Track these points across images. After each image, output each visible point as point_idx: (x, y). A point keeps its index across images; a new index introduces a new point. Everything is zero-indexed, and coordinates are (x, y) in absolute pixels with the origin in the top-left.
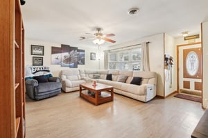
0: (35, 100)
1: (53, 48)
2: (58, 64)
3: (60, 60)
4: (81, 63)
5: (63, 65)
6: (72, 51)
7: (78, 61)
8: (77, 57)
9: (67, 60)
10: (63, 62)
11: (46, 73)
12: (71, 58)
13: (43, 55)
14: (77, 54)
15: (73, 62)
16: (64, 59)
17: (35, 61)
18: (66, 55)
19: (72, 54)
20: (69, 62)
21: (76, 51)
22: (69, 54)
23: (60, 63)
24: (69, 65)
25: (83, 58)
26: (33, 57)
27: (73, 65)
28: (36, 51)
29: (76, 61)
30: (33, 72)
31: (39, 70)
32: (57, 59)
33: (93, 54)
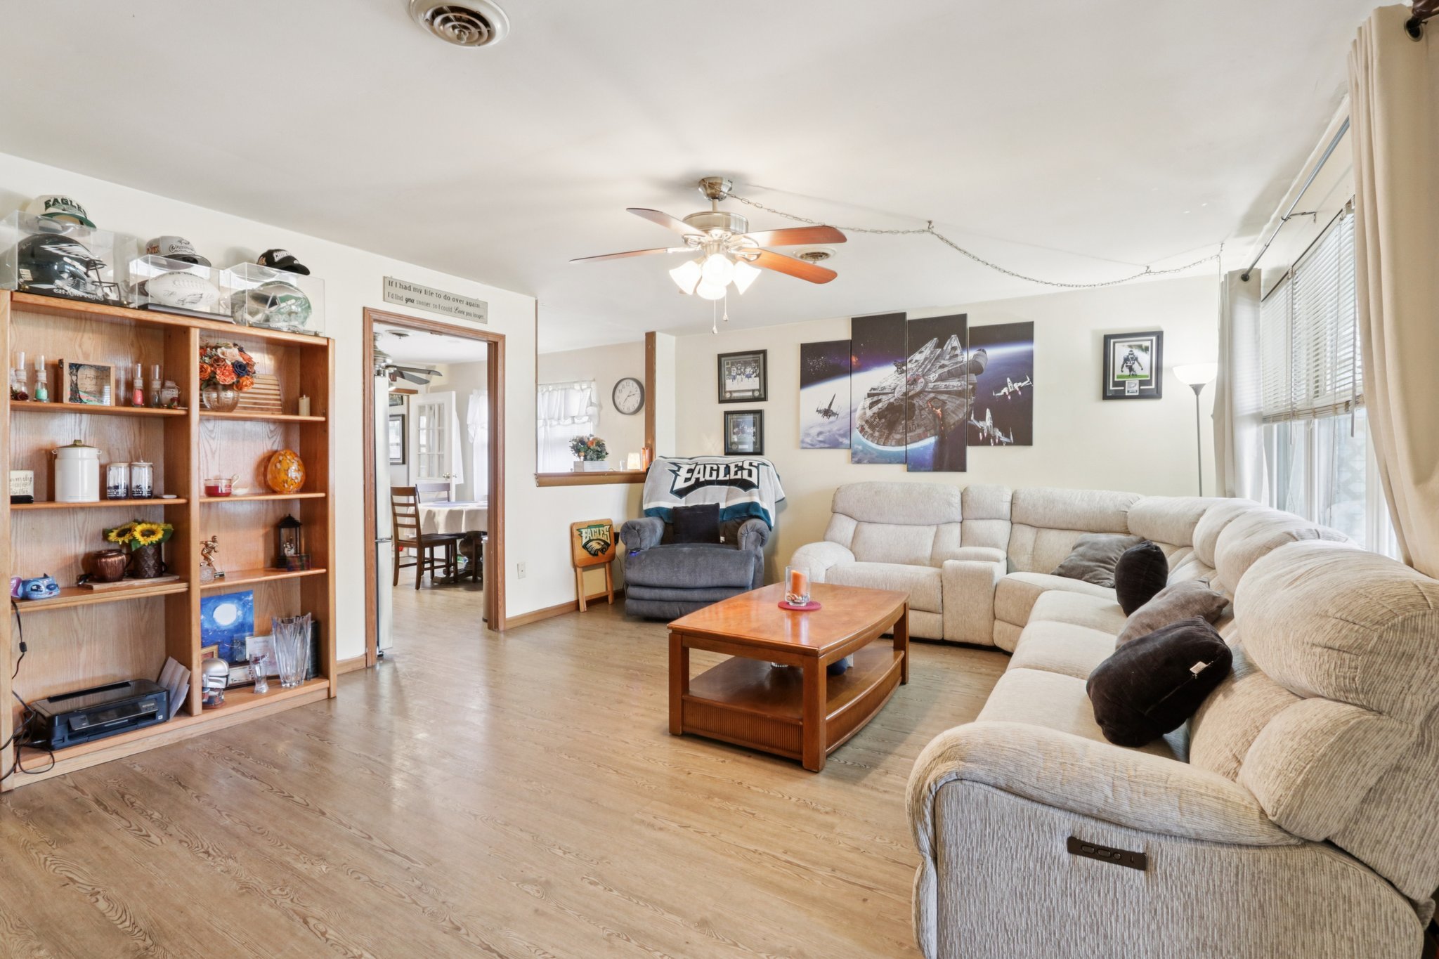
1: (807, 350)
2: (834, 444)
3: (843, 418)
4: (998, 434)
5: (862, 451)
6: (923, 349)
7: (973, 415)
8: (960, 389)
9: (885, 417)
10: (862, 430)
11: (737, 496)
12: (917, 402)
13: (764, 398)
14: (958, 365)
15: (927, 431)
16: (869, 413)
17: (734, 433)
18: (883, 385)
19: (920, 370)
20: (900, 428)
21: (954, 341)
22: (902, 372)
23: (846, 441)
24: (898, 452)
25: (1014, 393)
26: (727, 413)
27: (926, 448)
28: (735, 381)
29: (952, 421)
30: (680, 484)
31: (707, 477)
32: (827, 413)
33: (1130, 346)
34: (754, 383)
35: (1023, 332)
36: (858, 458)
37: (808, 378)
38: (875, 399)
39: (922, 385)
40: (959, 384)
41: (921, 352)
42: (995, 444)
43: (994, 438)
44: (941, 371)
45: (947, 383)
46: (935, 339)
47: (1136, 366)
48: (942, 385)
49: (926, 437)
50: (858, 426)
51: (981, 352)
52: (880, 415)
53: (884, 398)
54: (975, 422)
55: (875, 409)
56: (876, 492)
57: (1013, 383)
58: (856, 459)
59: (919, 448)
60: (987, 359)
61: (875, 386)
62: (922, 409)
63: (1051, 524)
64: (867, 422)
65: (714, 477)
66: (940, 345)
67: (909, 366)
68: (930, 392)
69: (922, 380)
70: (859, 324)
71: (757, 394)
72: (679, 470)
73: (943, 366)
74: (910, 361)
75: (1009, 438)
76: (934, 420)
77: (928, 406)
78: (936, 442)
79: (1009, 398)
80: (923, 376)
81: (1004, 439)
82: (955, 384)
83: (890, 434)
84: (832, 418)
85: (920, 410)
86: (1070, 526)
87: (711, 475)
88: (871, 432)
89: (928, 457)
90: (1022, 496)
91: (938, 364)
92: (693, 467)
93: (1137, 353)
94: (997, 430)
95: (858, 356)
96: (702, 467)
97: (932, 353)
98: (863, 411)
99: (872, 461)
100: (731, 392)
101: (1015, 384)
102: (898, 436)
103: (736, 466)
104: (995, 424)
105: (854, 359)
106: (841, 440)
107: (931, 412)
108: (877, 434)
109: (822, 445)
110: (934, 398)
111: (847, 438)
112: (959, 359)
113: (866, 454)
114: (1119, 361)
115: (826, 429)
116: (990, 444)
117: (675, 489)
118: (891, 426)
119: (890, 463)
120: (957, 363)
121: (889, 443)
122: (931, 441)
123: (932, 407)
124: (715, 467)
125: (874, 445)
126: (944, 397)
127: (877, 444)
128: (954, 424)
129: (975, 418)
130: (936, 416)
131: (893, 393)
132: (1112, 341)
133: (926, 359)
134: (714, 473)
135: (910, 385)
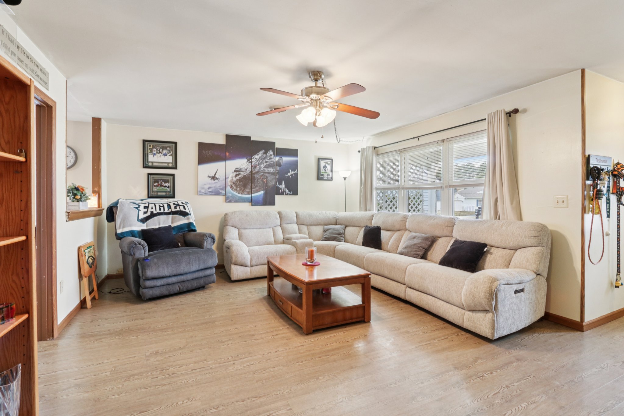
0: (140, 299)
1: (202, 146)
2: (217, 193)
3: (222, 181)
4: (287, 190)
5: (231, 197)
6: (258, 154)
7: (278, 183)
8: (273, 172)
9: (242, 182)
10: (231, 187)
11: (179, 220)
12: (256, 176)
13: (175, 168)
14: (272, 162)
15: (260, 188)
16: (235, 179)
17: (154, 186)
18: (241, 167)
19: (257, 162)
20: (249, 187)
21: (271, 152)
22: (250, 162)
23: (224, 192)
24: (248, 197)
25: (292, 175)
26: (149, 174)
27: (260, 195)
28: (155, 157)
29: (270, 185)
30: (142, 216)
31: (158, 211)
32: (214, 178)
33: (325, 163)
34: (169, 159)
35: (294, 153)
36: (228, 200)
37: (203, 159)
38: (238, 173)
39: (258, 169)
40: (273, 170)
41: (258, 155)
42: (286, 195)
43: (285, 192)
44: (266, 164)
45: (268, 169)
46: (264, 150)
47: (326, 169)
48: (266, 169)
49: (260, 191)
50: (229, 185)
51: (281, 158)
52: (240, 180)
53: (242, 173)
54: (279, 186)
55: (238, 178)
56: (246, 215)
57: (292, 171)
58: (229, 200)
59: (257, 196)
60: (282, 161)
61: (238, 167)
62: (258, 179)
63: (312, 224)
64: (234, 183)
65: (162, 211)
66: (265, 153)
67: (253, 160)
68: (261, 172)
69: (258, 167)
70: (229, 138)
71: (170, 165)
72: (139, 207)
73: (266, 162)
74: (253, 158)
75: (291, 192)
76: (263, 184)
77: (261, 178)
78: (264, 193)
79: (290, 177)
80: (259, 165)
81: (289, 193)
82: (271, 170)
83: (244, 189)
84: (216, 181)
85: (258, 180)
86: (319, 224)
87: (160, 210)
88: (236, 188)
89: (260, 200)
90: (300, 214)
91: (265, 161)
92: (147, 205)
93: (327, 165)
94: (287, 189)
95: (229, 152)
96: (153, 205)
97: (262, 156)
98: (232, 178)
99: (236, 201)
100: (152, 162)
101: (292, 172)
102: (248, 190)
103: (174, 204)
104: (286, 187)
105: (227, 154)
106: (221, 191)
107: (262, 180)
108: (238, 189)
109: (211, 193)
110: (263, 175)
111: (224, 190)
112: (273, 160)
113: (233, 198)
114: (322, 168)
115: (213, 186)
116: (284, 195)
117: (140, 218)
118: (245, 186)
119: (244, 202)
120: (272, 161)
121: (244, 193)
122: (262, 193)
123: (262, 178)
124: (161, 205)
125: (237, 194)
126: (267, 175)
127: (239, 193)
128: (271, 186)
129: (279, 184)
130: (264, 182)
131: (246, 171)
132: (320, 160)
133: (260, 158)
134: (162, 208)
135: (253, 168)
